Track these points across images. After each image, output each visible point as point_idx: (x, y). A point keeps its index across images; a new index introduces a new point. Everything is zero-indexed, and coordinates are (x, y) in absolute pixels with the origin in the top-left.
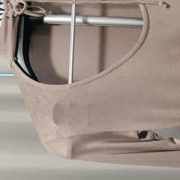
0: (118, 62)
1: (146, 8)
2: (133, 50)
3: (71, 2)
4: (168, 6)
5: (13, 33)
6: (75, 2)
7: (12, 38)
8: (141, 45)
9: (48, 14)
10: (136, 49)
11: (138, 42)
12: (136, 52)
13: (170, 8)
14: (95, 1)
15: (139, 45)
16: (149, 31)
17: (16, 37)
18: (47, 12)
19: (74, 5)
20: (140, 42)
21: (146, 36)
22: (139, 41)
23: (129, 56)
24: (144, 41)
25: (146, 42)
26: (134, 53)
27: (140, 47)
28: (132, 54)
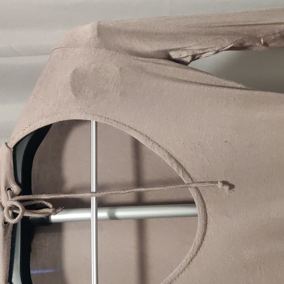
0: (166, 279)
1: (199, 193)
2: (186, 257)
3: (90, 194)
4: (232, 187)
5: (4, 247)
6: (95, 194)
7: (4, 254)
8: (199, 249)
9: (55, 213)
10: (191, 256)
11: (193, 245)
12: (191, 260)
13: (234, 189)
14: (124, 190)
15: (196, 250)
16: (208, 226)
17: (9, 252)
18: (55, 211)
19: (94, 198)
20: (197, 245)
21: (204, 234)
22: (195, 244)
23: (182, 268)
24: (202, 242)
25: (205, 243)
26: (189, 263)
27: (197, 253)
28: (186, 264)
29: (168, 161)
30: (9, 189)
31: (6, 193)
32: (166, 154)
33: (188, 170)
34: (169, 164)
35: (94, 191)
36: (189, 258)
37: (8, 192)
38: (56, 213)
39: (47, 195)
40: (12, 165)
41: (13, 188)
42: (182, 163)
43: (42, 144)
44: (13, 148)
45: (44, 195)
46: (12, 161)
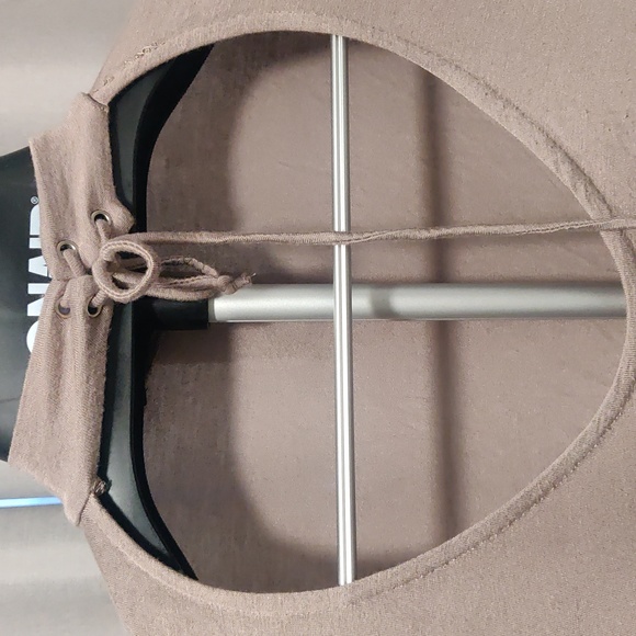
0: (543, 474)
1: (628, 246)
2: (596, 416)
3: (330, 237)
5: (88, 378)
6: (346, 237)
7: (86, 397)
8: (628, 396)
9: (233, 287)
10: (610, 413)
12: (609, 426)
15: (621, 397)
17: (102, 393)
18: (231, 282)
19: (343, 248)
22: (619, 380)
23: (584, 446)
26: (604, 432)
27: (623, 406)
28: (595, 435)
29: (547, 158)
30: (100, 216)
31: (94, 225)
32: (541, 138)
33: (598, 183)
34: (549, 164)
35: (343, 228)
36: (603, 418)
37: (99, 223)
38: (235, 289)
39: (214, 234)
40: (108, 150)
41: (112, 213)
42: (583, 164)
43: (176, 115)
44: (110, 104)
45: (204, 234)
46: (107, 139)
